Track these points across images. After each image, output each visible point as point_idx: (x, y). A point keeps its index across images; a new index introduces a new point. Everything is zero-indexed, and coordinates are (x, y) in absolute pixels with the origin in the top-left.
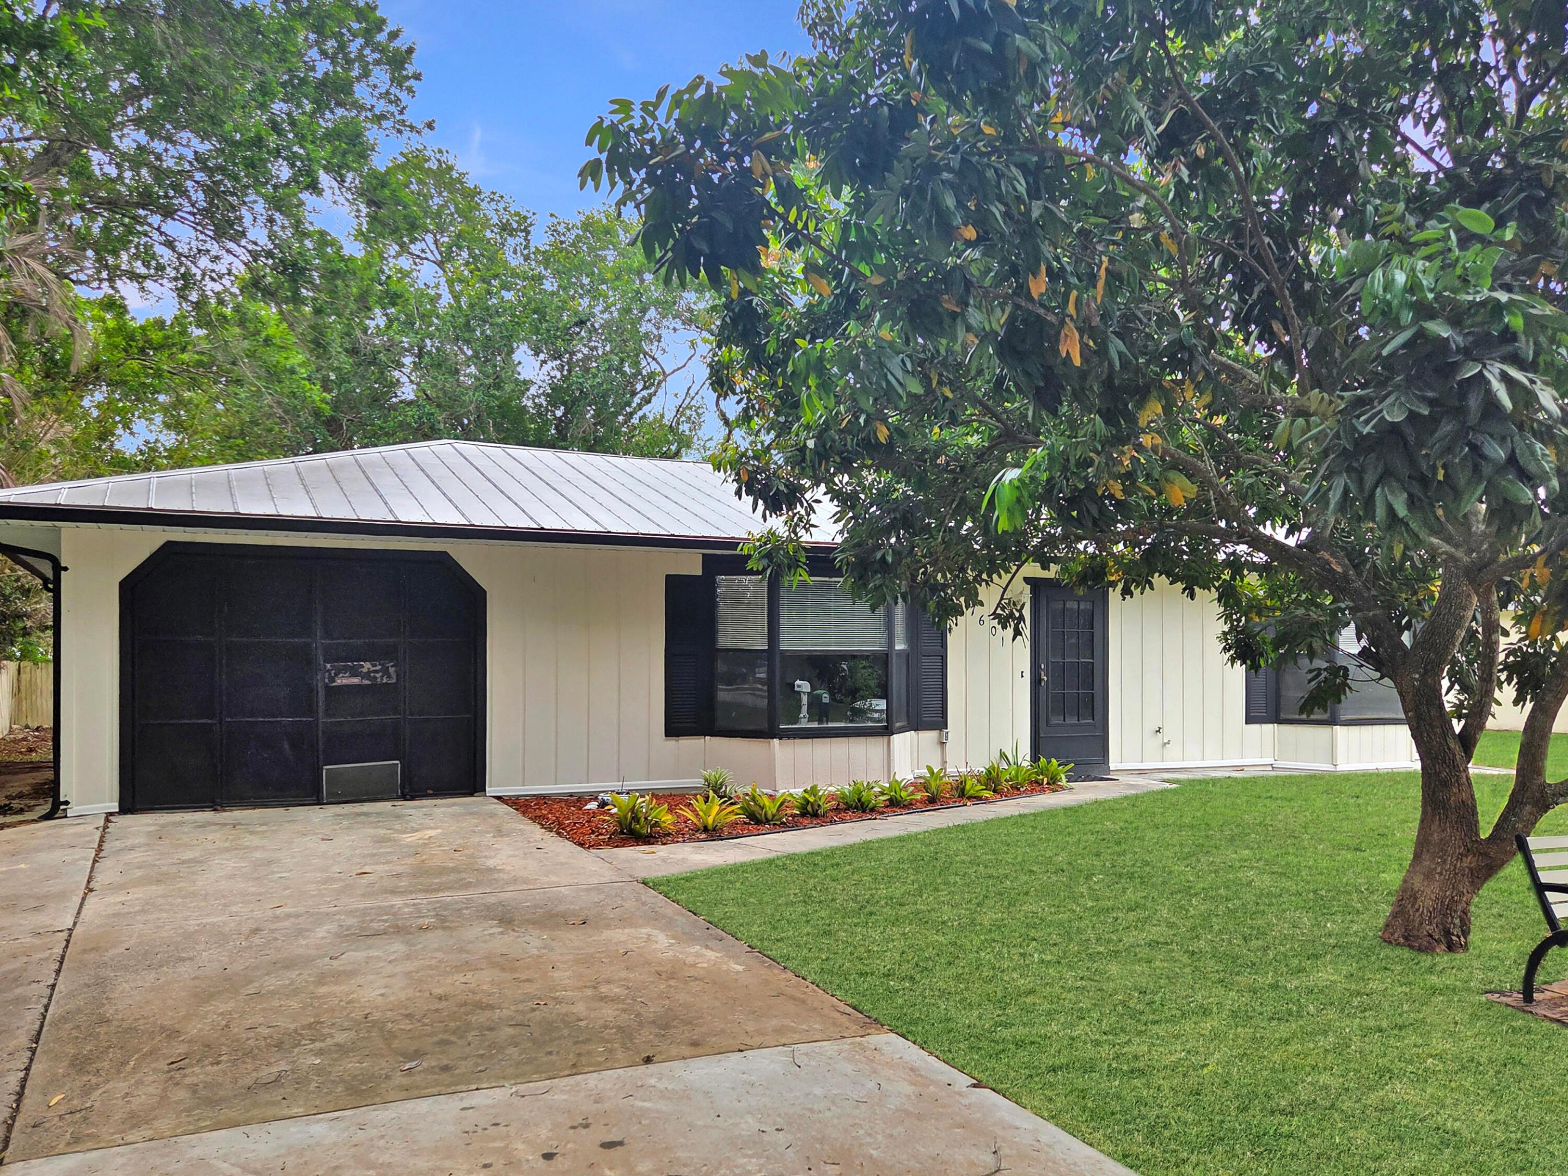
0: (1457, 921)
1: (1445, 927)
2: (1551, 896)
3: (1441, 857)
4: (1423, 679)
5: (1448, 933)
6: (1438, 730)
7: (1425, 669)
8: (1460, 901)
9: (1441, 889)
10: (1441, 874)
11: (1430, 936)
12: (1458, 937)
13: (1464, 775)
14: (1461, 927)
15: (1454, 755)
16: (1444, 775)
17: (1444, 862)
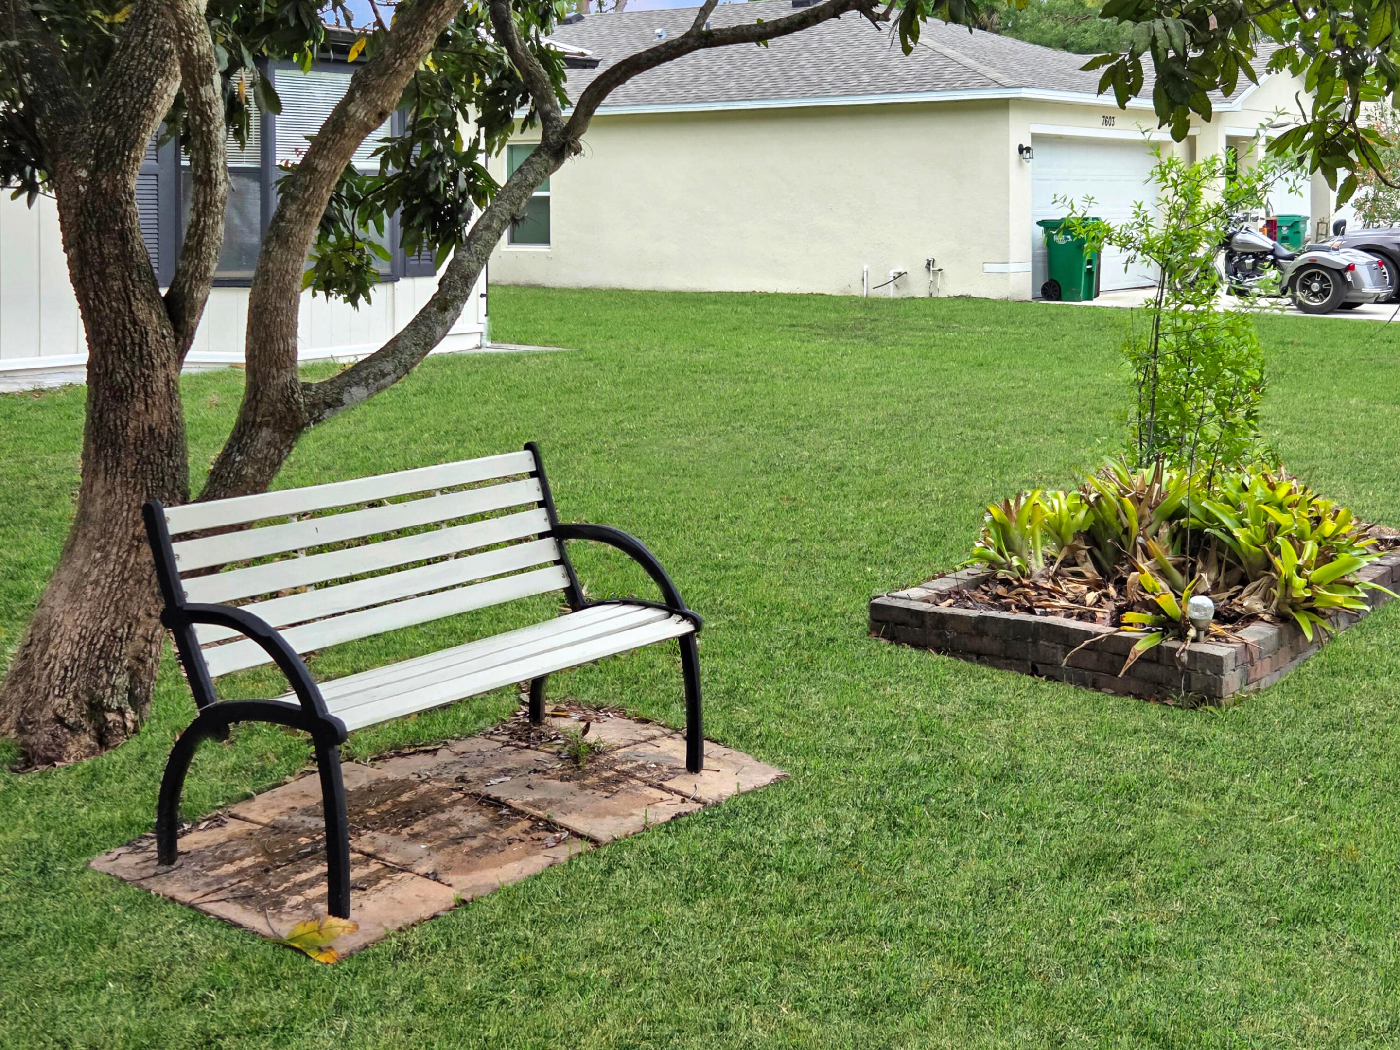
0: (122, 681)
1: (92, 696)
2: (204, 632)
3: (101, 549)
4: (93, 182)
5: (96, 709)
6: (116, 285)
7: (97, 157)
8: (130, 637)
9: (93, 617)
10: (96, 583)
11: (60, 720)
12: (121, 712)
13: (161, 374)
14: (131, 691)
15: (144, 334)
16: (120, 376)
17: (106, 558)
